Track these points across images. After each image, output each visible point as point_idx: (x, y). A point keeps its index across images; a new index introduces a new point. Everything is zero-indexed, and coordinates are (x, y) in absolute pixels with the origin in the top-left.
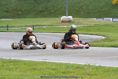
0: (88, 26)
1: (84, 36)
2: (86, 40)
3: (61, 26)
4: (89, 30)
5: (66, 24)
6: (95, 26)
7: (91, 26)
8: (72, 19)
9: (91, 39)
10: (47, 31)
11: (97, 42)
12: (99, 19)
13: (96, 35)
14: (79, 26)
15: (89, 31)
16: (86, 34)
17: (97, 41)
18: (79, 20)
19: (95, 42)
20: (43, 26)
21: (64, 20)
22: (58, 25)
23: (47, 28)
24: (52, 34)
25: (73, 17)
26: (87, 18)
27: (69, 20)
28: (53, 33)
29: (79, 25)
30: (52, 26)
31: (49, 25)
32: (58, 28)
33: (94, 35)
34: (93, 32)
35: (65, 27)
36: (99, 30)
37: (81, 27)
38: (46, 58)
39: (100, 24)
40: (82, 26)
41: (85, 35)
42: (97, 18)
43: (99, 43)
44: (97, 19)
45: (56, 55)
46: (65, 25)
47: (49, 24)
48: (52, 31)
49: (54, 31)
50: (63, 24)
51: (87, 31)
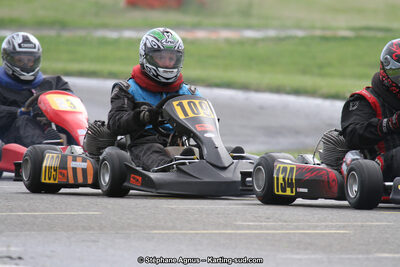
0: (313, 38)
2: (297, 132)
3: (128, 34)
4: (321, 67)
7: (335, 39)
14: (250, 34)
15: (321, 69)
16: (297, 92)
22: (105, 26)
29: (249, 27)
32: (104, 42)
34: (343, 76)
37: (263, 40)
38: (15, 250)
40: (272, 33)
41: (291, 99)
45: (84, 228)
51: (304, 72)
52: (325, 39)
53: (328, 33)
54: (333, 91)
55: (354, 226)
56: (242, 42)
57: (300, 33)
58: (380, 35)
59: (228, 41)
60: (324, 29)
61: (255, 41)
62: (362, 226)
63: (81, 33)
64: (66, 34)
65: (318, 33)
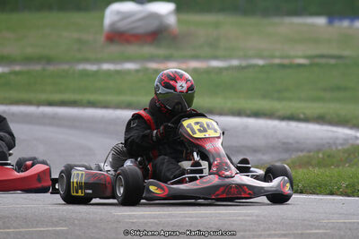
0: (272, 66)
1: (246, 127)
3: (106, 67)
5: (132, 49)
6: (318, 65)
7: (291, 66)
8: (172, 20)
9: (286, 147)
10: (15, 95)
11: (321, 164)
12: (346, 23)
13: (321, 119)
14: (215, 64)
16: (256, 115)
17: (325, 156)
18: (217, 25)
19: (306, 163)
21: (122, 26)
22: (87, 60)
23: (16, 73)
24: (44, 116)
25: (178, 10)
26: (266, 13)
27: (153, 26)
28: (50, 104)
29: (216, 58)
30: (49, 60)
31: (28, 60)
32: (85, 74)
33: (306, 120)
34: (300, 99)
35: (128, 72)
36: (339, 89)
37: (228, 68)
39: (346, 53)
40: (235, 63)
41: (251, 122)
42: (333, 16)
43: (334, 171)
44: (331, 22)
46: (129, 59)
47: (29, 51)
48: (44, 97)
49: (58, 97)
50: (115, 49)
51: (264, 96)
52: (282, 66)
53: (286, 61)
54: (288, 113)
55: (294, 234)
56: (209, 71)
57: (261, 62)
58: (332, 61)
60: (282, 57)
61: (220, 70)
62: (302, 234)
63: (66, 67)
64: (51, 68)
65: (277, 61)
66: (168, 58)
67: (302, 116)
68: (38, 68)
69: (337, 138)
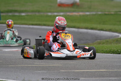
13: (110, 30)
20: (22, 12)
23: (27, 16)
30: (39, 12)
31: (33, 11)
33: (106, 31)
56: (83, 16)
59: (80, 15)
61: (87, 15)
63: (42, 14)
64: (37, 14)
66: (74, 11)
67: (105, 29)
68: (34, 14)
69: (113, 36)
